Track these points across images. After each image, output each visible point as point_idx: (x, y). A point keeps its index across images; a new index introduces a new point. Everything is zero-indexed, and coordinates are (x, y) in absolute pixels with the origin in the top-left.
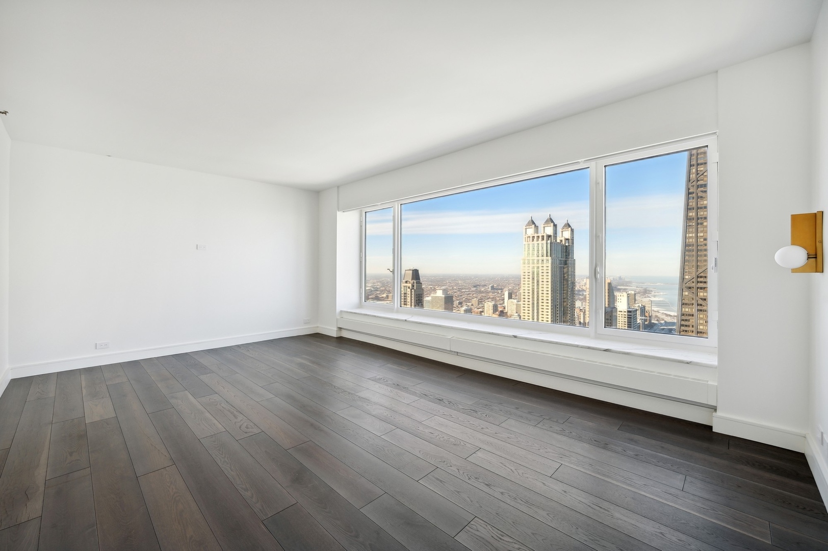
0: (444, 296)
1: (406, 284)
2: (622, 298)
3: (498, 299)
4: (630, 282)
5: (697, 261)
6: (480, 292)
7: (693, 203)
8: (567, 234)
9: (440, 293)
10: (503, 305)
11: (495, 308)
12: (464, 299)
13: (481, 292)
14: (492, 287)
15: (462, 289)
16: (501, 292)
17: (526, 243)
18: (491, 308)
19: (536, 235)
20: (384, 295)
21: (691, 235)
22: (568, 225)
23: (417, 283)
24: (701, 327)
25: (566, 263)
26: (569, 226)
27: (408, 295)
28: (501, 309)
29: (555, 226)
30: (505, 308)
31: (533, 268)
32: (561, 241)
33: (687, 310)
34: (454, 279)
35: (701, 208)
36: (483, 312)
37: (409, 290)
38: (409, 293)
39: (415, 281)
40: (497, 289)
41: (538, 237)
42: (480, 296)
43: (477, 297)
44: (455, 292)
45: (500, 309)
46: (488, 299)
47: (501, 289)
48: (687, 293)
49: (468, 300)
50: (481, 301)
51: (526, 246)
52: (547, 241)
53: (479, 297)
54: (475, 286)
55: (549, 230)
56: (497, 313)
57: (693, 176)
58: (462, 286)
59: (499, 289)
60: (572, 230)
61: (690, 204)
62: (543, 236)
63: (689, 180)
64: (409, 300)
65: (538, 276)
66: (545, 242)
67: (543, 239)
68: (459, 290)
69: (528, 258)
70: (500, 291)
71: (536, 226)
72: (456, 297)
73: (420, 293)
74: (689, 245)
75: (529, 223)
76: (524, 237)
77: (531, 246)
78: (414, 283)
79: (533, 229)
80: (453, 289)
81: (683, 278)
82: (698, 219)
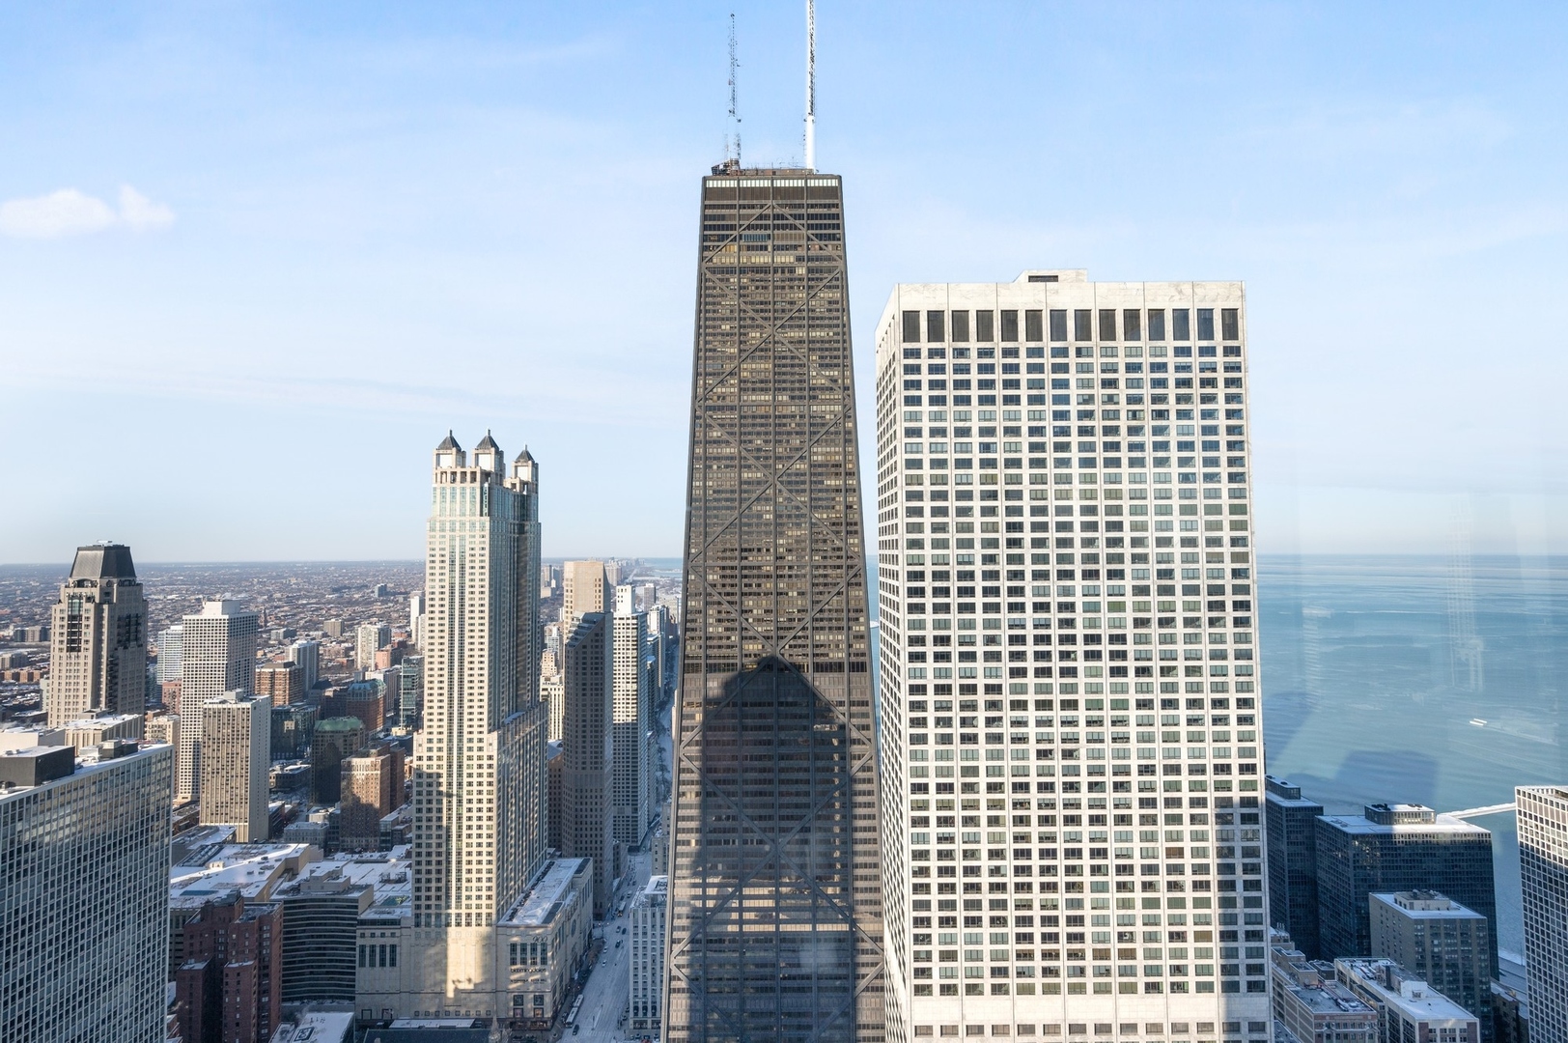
0: (227, 617)
1: (78, 590)
2: (623, 594)
3: (396, 615)
4: (651, 569)
5: (706, 525)
6: (348, 603)
7: (700, 435)
8: (525, 473)
9: (213, 611)
10: (408, 629)
11: (384, 637)
12: (302, 622)
13: (351, 603)
14: (383, 591)
15: (299, 598)
16: (405, 599)
17: (438, 485)
18: (374, 637)
19: (459, 470)
20: (10, 632)
21: (698, 484)
22: (526, 456)
23: (121, 584)
24: (711, 630)
25: (521, 530)
26: (530, 458)
27: (84, 622)
28: (401, 639)
29: (499, 454)
30: (410, 636)
31: (452, 539)
32: (514, 485)
33: (693, 603)
34: (275, 574)
35: (710, 442)
36: (352, 649)
37: (90, 606)
38: (91, 615)
39: (115, 580)
40: (394, 594)
41: (464, 474)
42: (347, 613)
43: (340, 615)
44: (276, 607)
45: (397, 639)
46: (369, 617)
47: (406, 593)
48: (693, 577)
49: (313, 625)
50: (348, 626)
51: (438, 491)
52: (482, 483)
53: (346, 616)
54: (335, 591)
55: (487, 462)
56: (388, 647)
57: (700, 391)
58: (299, 590)
59: (401, 593)
60: (535, 466)
61: (697, 434)
62: (474, 474)
63: (695, 396)
64: (88, 634)
65: (462, 558)
66: (477, 484)
67: (474, 480)
68: (290, 601)
69: (443, 518)
70: (401, 599)
71: (459, 450)
72: (277, 618)
73: (133, 613)
74: (696, 500)
75: (444, 442)
76: (435, 471)
77: (448, 491)
78: (110, 584)
79: (454, 456)
80: (271, 599)
81: (687, 553)
82: (706, 458)
